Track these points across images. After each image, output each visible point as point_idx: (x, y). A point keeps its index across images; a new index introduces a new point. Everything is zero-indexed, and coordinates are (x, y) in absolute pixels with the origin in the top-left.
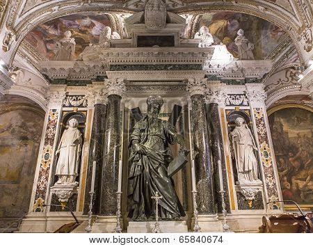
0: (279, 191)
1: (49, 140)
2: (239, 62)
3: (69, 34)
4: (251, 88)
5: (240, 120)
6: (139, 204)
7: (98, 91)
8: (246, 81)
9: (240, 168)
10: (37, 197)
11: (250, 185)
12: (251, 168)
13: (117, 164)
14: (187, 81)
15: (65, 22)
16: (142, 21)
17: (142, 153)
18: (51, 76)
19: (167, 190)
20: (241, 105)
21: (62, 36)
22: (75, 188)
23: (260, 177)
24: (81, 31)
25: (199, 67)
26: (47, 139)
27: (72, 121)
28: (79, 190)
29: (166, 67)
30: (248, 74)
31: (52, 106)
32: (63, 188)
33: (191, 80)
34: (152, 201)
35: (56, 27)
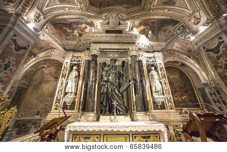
0: (172, 101)
1: (64, 76)
2: (151, 43)
3: (76, 31)
4: (156, 54)
5: (153, 68)
6: (106, 107)
7: (87, 54)
8: (154, 51)
9: (154, 90)
10: (56, 103)
11: (159, 98)
12: (159, 90)
13: (95, 87)
14: (129, 49)
15: (74, 26)
16: (108, 24)
17: (107, 81)
18: (66, 48)
19: (120, 100)
20: (153, 61)
21: (73, 32)
22: (75, 98)
23: (163, 94)
24: (81, 30)
25: (134, 43)
26: (63, 75)
27: (75, 68)
28: (76, 100)
29: (119, 43)
30: (155, 48)
31: (66, 61)
32: (69, 99)
33: (131, 49)
34: (112, 105)
35: (70, 29)
